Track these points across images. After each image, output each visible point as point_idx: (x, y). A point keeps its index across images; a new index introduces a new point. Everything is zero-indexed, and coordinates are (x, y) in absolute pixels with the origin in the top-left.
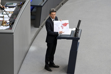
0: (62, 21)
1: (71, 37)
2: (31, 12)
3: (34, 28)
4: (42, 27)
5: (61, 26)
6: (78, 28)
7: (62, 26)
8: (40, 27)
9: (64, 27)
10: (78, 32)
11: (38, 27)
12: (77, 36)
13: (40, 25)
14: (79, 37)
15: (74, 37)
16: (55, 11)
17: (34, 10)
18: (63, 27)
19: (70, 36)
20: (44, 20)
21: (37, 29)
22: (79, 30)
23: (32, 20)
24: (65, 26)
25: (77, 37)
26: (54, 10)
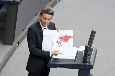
0: (60, 31)
1: (75, 63)
4: (18, 43)
5: (58, 41)
6: (91, 46)
7: (60, 41)
8: (15, 43)
9: (62, 43)
10: (90, 55)
11: (11, 44)
12: (88, 62)
13: (13, 40)
14: (92, 64)
15: (82, 64)
16: (51, 12)
17: (3, 10)
18: (60, 43)
19: (75, 61)
20: (23, 30)
21: (8, 48)
22: (91, 50)
24: (65, 42)
25: (87, 64)
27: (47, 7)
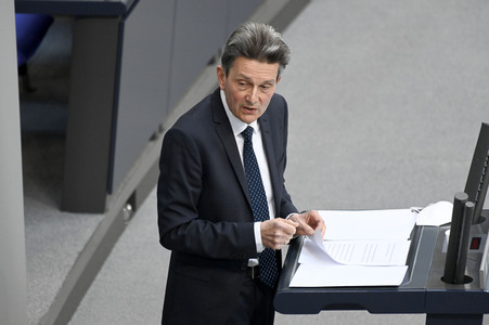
2: (22, 70)
3: (58, 213)
4: (133, 201)
6: (479, 202)
8: (116, 202)
10: (477, 243)
11: (99, 208)
12: (468, 280)
13: (109, 189)
15: (442, 288)
16: (274, 48)
17: (53, 45)
20: (150, 135)
21: (87, 226)
23: (32, 139)
25: (467, 287)
26: (264, 39)
27: (251, 29)
